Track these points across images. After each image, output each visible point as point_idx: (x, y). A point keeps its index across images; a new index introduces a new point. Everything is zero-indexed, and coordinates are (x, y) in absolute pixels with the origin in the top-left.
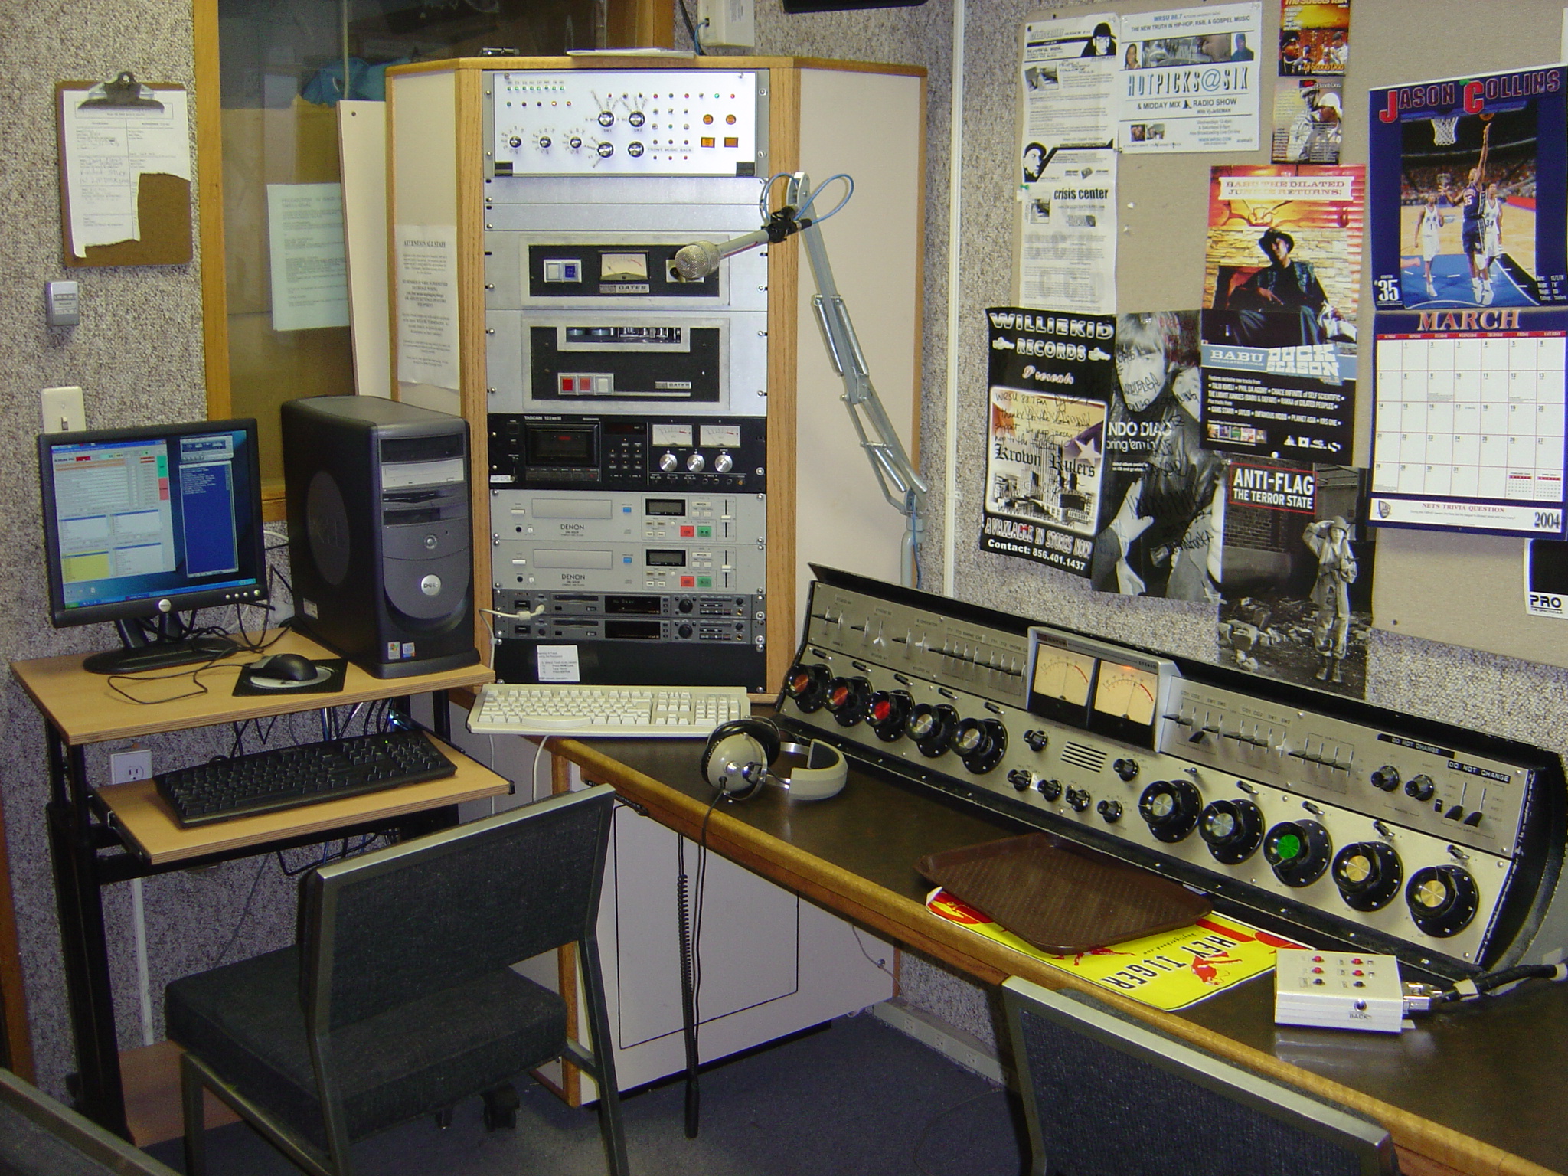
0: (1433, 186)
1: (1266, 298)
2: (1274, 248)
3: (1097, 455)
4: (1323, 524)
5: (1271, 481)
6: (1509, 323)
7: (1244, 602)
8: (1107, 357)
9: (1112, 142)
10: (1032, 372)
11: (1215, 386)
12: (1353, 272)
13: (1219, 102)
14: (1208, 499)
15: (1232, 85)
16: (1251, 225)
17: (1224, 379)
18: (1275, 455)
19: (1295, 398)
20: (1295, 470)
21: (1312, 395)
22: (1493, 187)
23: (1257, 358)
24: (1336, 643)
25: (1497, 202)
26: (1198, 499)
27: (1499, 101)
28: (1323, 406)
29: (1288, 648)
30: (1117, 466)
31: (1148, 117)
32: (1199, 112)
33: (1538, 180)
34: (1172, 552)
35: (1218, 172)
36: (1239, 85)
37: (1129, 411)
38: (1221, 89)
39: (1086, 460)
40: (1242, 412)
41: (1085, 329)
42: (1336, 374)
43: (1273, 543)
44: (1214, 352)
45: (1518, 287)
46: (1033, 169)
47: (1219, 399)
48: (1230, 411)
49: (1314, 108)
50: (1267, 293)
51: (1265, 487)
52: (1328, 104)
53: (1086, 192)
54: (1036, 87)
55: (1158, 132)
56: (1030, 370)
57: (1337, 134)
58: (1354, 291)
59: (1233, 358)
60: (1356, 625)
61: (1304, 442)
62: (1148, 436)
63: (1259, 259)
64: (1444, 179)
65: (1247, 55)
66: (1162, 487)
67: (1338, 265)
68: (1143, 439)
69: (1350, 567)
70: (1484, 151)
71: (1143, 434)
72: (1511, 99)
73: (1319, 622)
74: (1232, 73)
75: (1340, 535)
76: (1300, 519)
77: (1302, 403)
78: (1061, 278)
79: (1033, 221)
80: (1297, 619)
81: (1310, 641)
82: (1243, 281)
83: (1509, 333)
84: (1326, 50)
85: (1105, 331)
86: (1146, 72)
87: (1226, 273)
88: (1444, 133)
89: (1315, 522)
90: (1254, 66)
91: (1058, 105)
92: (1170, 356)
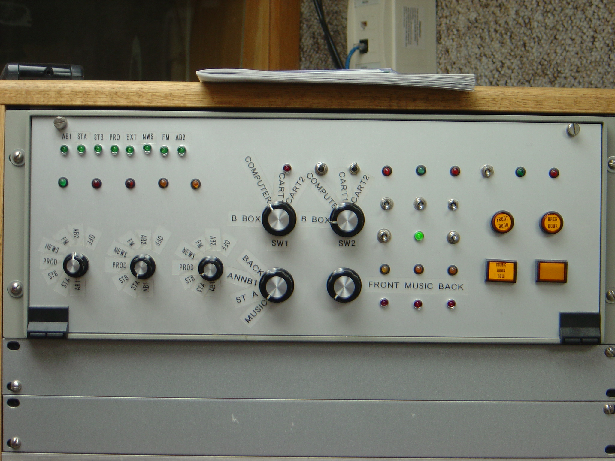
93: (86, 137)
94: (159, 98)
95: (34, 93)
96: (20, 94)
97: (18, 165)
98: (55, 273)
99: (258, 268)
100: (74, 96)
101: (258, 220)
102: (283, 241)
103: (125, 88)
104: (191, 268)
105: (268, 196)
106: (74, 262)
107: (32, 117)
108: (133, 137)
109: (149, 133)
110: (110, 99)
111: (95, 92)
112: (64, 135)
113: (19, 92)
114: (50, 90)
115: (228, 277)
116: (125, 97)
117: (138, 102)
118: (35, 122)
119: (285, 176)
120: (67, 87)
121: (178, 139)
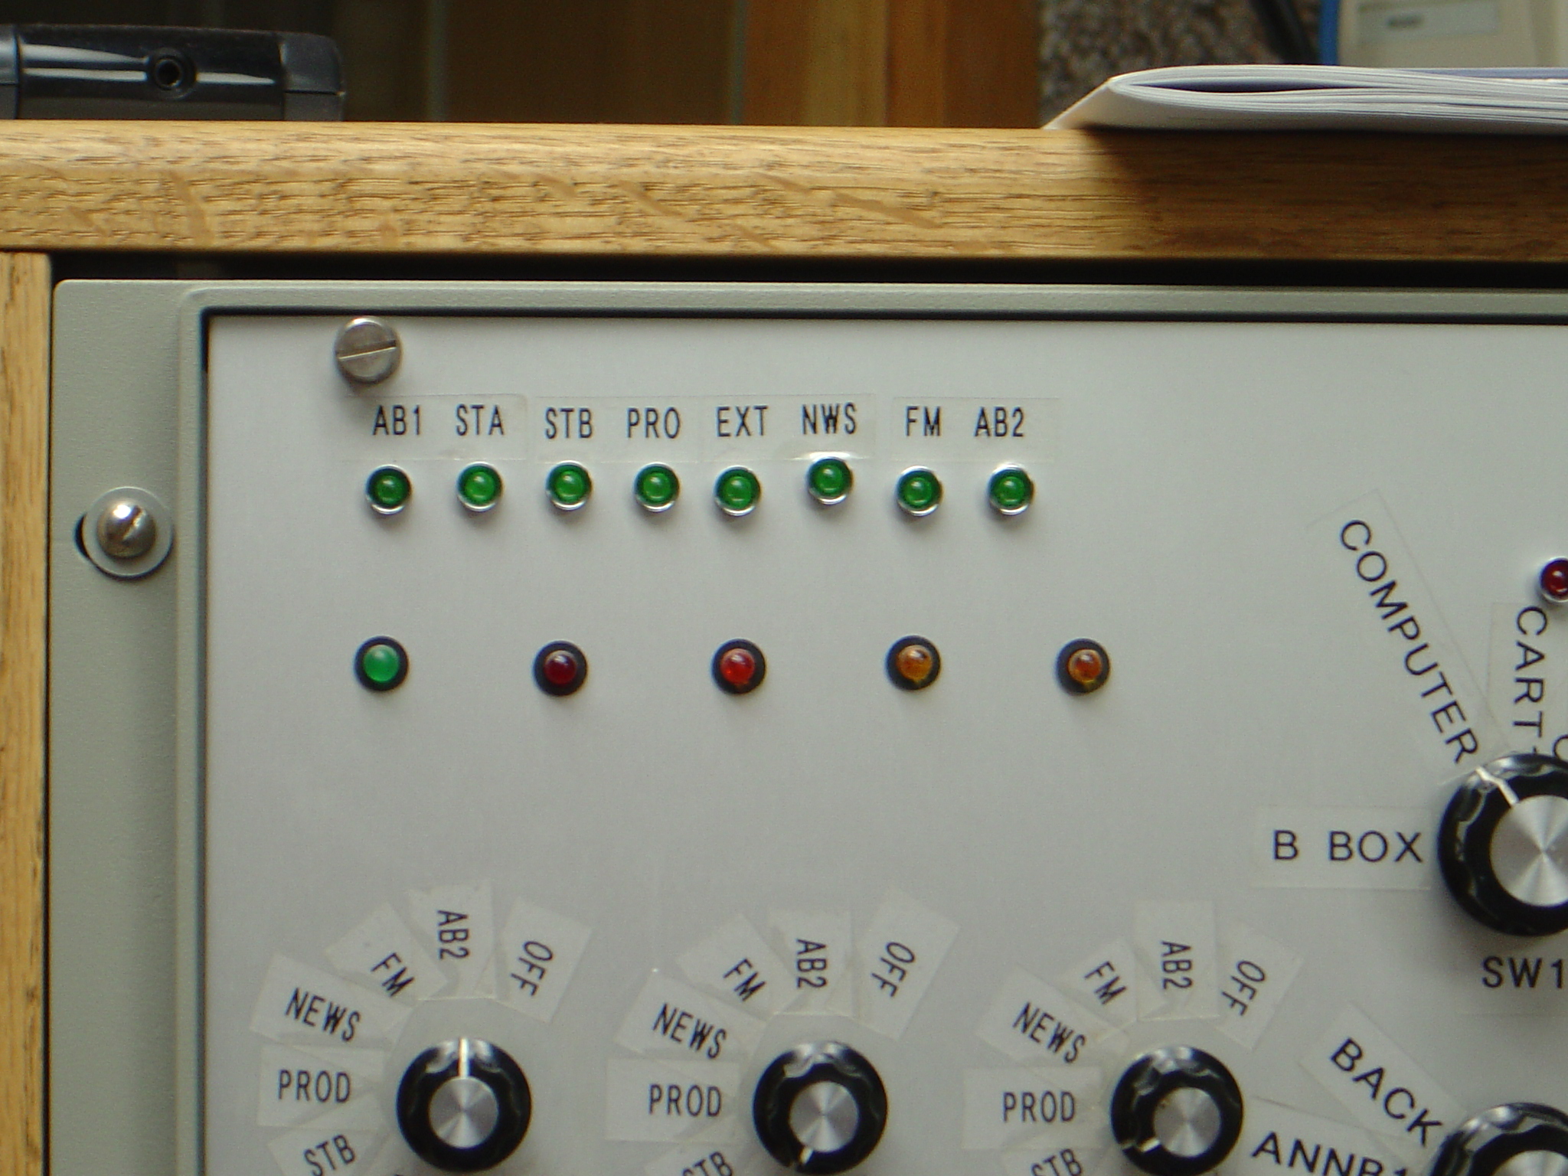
93: (499, 425)
94: (873, 215)
95: (206, 189)
96: (131, 194)
97: (124, 574)
98: (343, 1145)
99: (1412, 1105)
100: (422, 206)
101: (1408, 854)
102: (1539, 962)
103: (687, 162)
104: (1064, 1108)
105: (1459, 727)
106: (466, 1088)
107: (210, 317)
108: (753, 419)
109: (835, 398)
110: (613, 220)
111: (535, 185)
112: (381, 412)
113: (129, 186)
114: (292, 175)
115: (1255, 1154)
116: (692, 210)
117: (764, 238)
118: (227, 343)
119: (1545, 618)
120: (382, 158)
121: (988, 434)
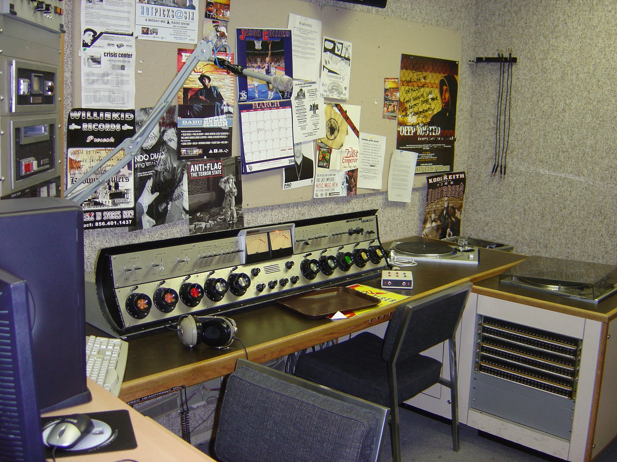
0: (256, 62)
1: (203, 100)
2: (204, 81)
3: (130, 172)
4: (226, 178)
5: (206, 167)
6: (277, 105)
7: (198, 214)
8: (132, 128)
9: (133, 33)
10: (92, 139)
11: (184, 134)
12: (232, 90)
13: (182, 24)
14: (181, 179)
15: (188, 18)
16: (195, 72)
17: (187, 132)
18: (205, 157)
19: (213, 136)
20: (214, 161)
21: (218, 134)
22: (273, 64)
23: (200, 122)
24: (233, 218)
25: (274, 68)
26: (177, 180)
27: (273, 37)
28: (222, 137)
29: (217, 225)
30: (139, 174)
31: (151, 25)
32: (174, 26)
33: (285, 62)
34: (168, 204)
35: (180, 51)
36: (191, 18)
37: (144, 150)
38: (184, 19)
39: (124, 175)
40: (194, 143)
41: (120, 116)
42: (227, 125)
43: (208, 190)
44: (183, 121)
45: (280, 94)
46: (88, 41)
47: (185, 140)
48: (190, 144)
49: (217, 31)
50: (202, 98)
51: (203, 170)
52: (222, 31)
53: (122, 54)
54: (90, 2)
55: (155, 32)
56: (90, 138)
57: (225, 41)
58: (232, 96)
59: (191, 123)
60: (238, 210)
61: (216, 151)
62: (154, 159)
63: (198, 85)
64: (259, 60)
65: (193, 8)
66: (162, 179)
67: (227, 87)
68: (153, 161)
69: (235, 190)
70: (270, 52)
71: (152, 159)
72: (276, 37)
73: (226, 213)
74: (188, 13)
75: (231, 180)
76: (217, 178)
77: (215, 137)
78: (107, 94)
79: (89, 66)
80: (219, 214)
81: (225, 220)
82: (193, 93)
83: (277, 108)
84: (223, 11)
85: (129, 117)
86: (149, 6)
87: (186, 91)
88: (258, 45)
89: (223, 178)
90: (196, 12)
91: (102, 13)
92: (161, 125)
